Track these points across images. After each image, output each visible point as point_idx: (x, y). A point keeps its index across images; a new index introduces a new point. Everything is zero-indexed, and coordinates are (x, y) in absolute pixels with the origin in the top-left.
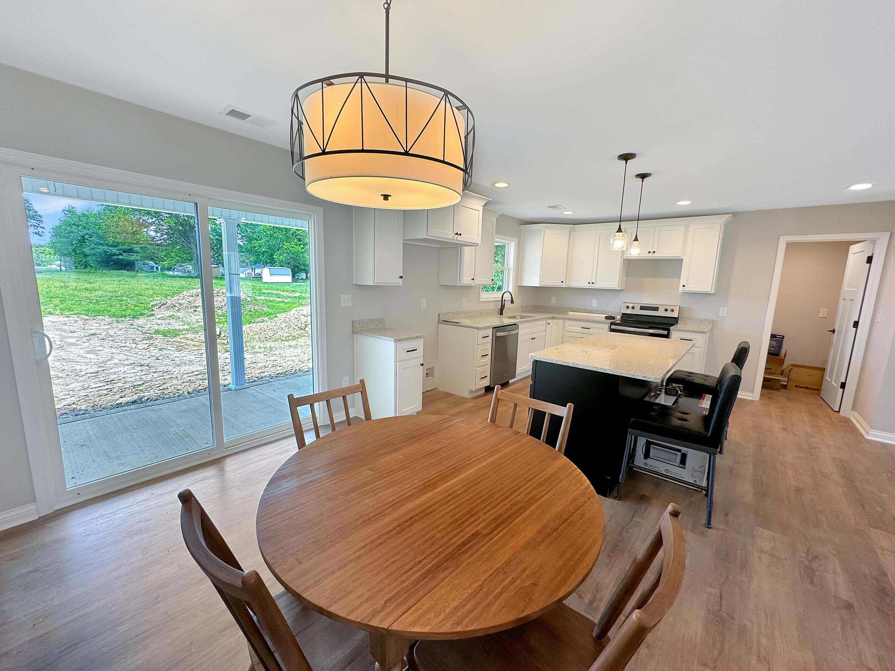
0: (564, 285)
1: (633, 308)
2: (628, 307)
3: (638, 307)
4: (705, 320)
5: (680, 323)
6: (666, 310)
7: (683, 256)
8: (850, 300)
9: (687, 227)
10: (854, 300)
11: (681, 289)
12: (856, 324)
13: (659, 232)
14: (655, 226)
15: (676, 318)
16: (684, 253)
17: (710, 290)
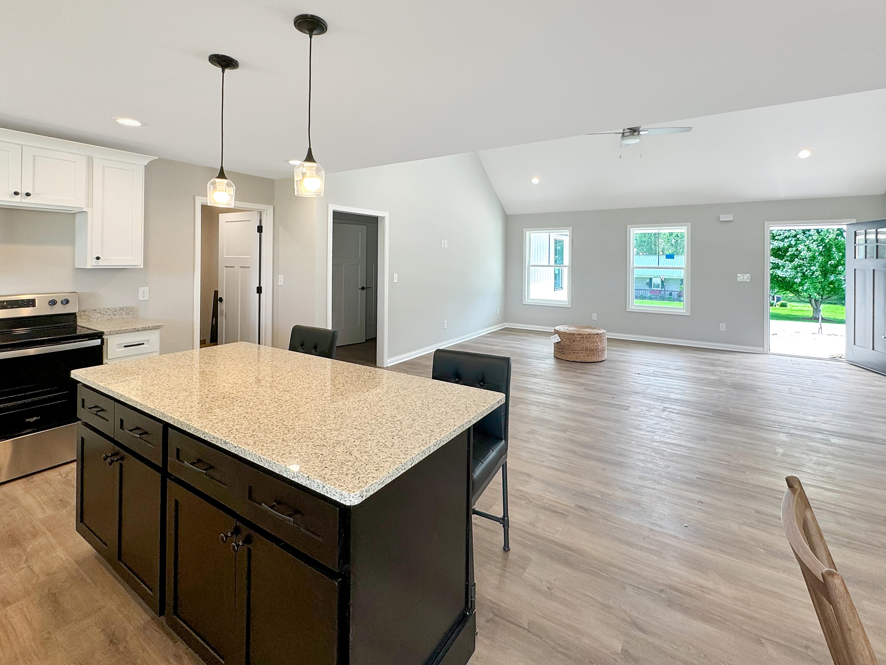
4: (120, 309)
5: (81, 322)
6: (53, 303)
7: (88, 207)
8: (241, 267)
9: (90, 161)
10: (249, 267)
11: (91, 264)
12: (259, 290)
13: (34, 158)
14: (22, 146)
15: (74, 315)
16: (90, 202)
17: (137, 261)
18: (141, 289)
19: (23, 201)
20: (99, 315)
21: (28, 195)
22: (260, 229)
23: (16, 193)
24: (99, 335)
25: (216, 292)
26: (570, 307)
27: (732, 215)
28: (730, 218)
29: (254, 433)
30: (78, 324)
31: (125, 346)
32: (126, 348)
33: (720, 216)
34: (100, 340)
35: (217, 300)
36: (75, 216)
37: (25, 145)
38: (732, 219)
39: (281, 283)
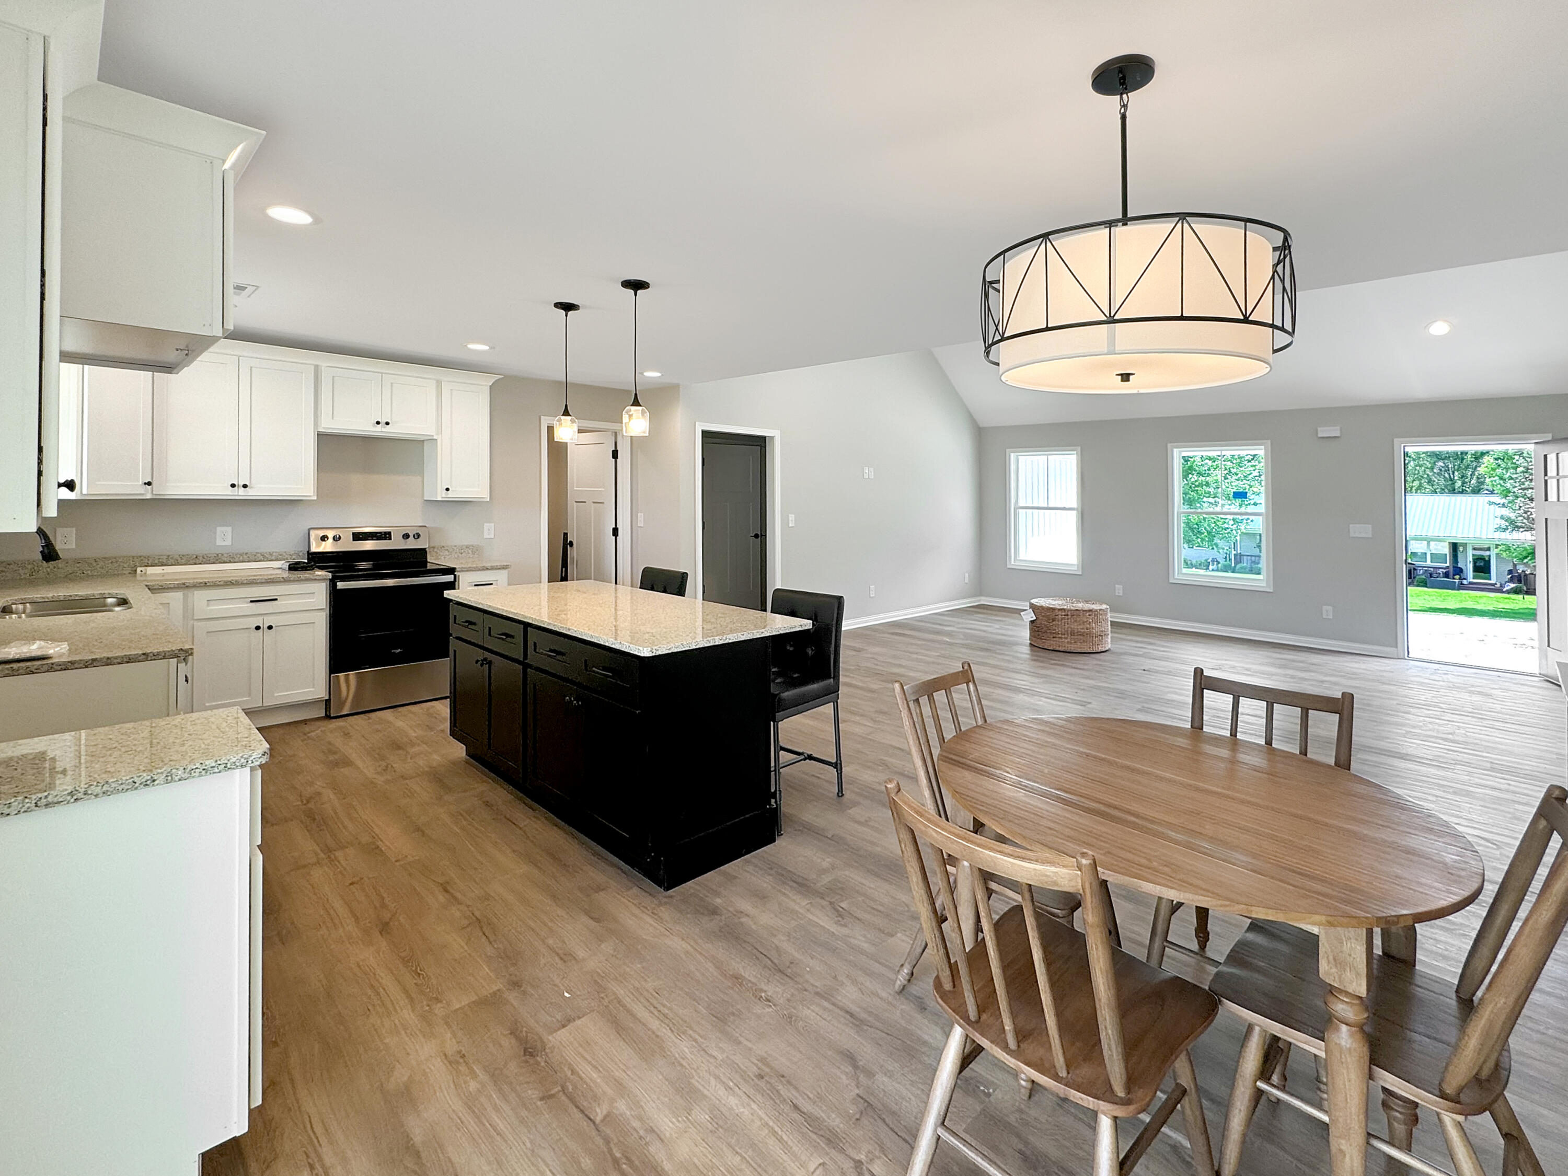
1: (337, 539)
2: (324, 538)
3: (347, 536)
4: (466, 547)
5: (430, 559)
6: (406, 536)
7: (437, 434)
8: (594, 502)
9: (439, 384)
10: (603, 503)
11: (441, 496)
12: (615, 532)
13: (392, 386)
14: (382, 373)
15: (424, 550)
16: (440, 430)
17: (485, 494)
18: (486, 526)
19: (384, 430)
20: (447, 553)
21: (387, 423)
22: (615, 455)
23: (378, 423)
24: (451, 571)
25: (566, 535)
26: (1080, 573)
27: (1338, 428)
28: (1335, 432)
30: (428, 560)
31: (475, 585)
32: (476, 587)
33: (1319, 429)
34: (452, 576)
35: (567, 544)
36: (423, 446)
37: (385, 373)
38: (1338, 435)
39: (641, 524)
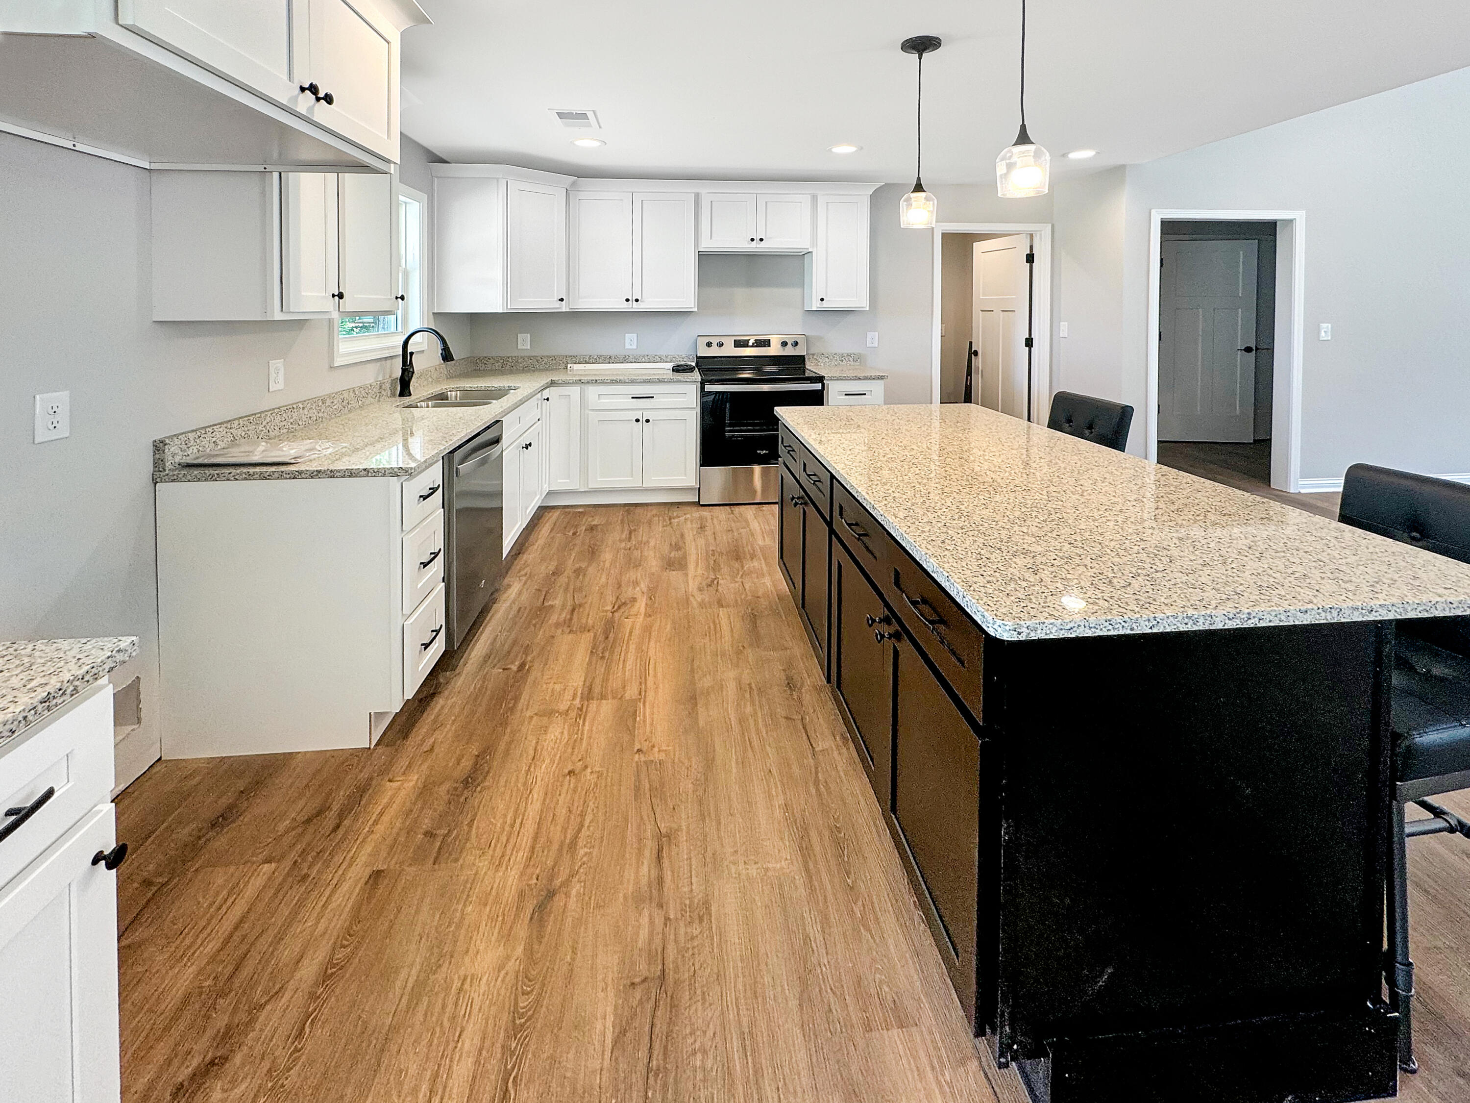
0: (564, 308)
1: (721, 344)
2: (709, 345)
3: (729, 343)
4: (848, 355)
5: (808, 365)
6: (785, 344)
7: (813, 247)
8: (1003, 311)
9: (814, 198)
10: (1014, 311)
11: (816, 305)
12: (1029, 343)
13: (766, 204)
14: (757, 194)
15: (803, 357)
16: (815, 242)
17: (862, 301)
18: (870, 335)
19: (759, 246)
20: (827, 360)
21: (761, 240)
22: (1030, 259)
23: (752, 240)
24: (820, 379)
25: (971, 343)
29: (913, 507)
34: (821, 384)
36: (803, 257)
37: (760, 193)
39: (1062, 334)
